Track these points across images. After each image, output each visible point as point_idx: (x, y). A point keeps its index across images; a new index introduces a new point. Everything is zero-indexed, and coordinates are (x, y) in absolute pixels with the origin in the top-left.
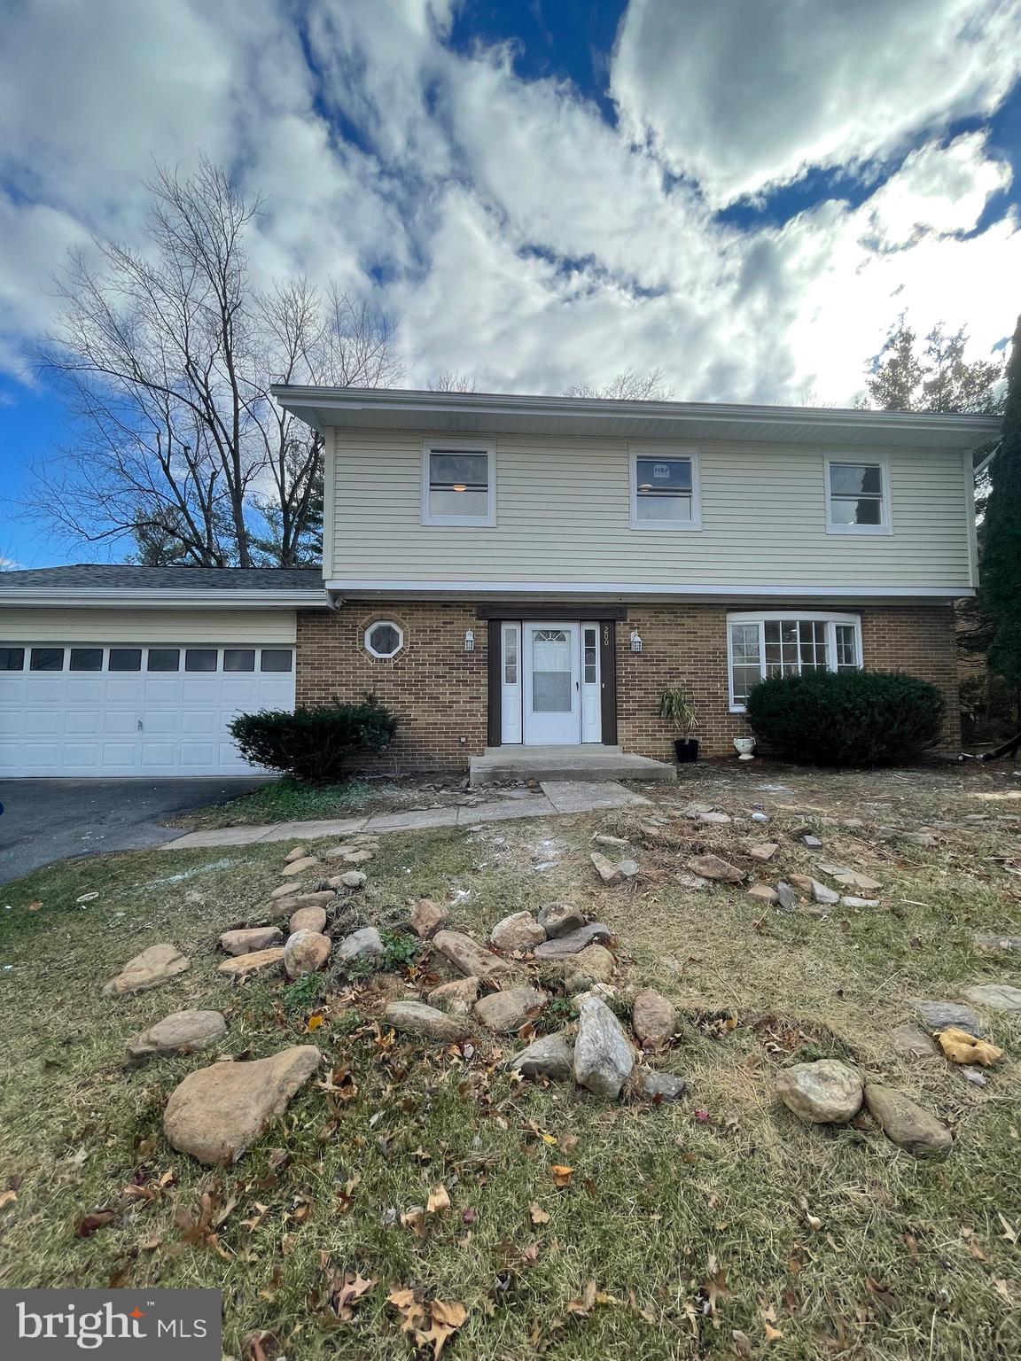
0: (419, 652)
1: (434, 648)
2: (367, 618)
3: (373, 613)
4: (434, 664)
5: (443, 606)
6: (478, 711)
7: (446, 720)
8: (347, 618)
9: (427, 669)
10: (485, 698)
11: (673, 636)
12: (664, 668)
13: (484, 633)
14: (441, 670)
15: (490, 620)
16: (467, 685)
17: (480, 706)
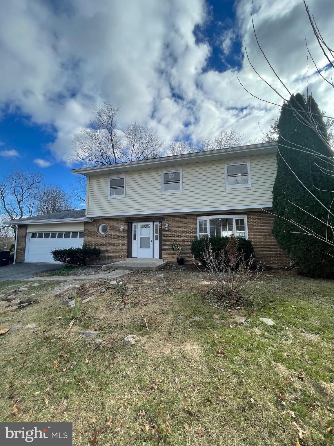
0: (111, 232)
1: (114, 231)
2: (99, 223)
3: (101, 222)
4: (114, 235)
5: (117, 219)
6: (124, 248)
7: (116, 250)
8: (95, 224)
9: (112, 237)
10: (126, 245)
11: (179, 225)
12: (176, 235)
13: (126, 226)
14: (116, 236)
15: (128, 223)
16: (122, 241)
17: (125, 247)
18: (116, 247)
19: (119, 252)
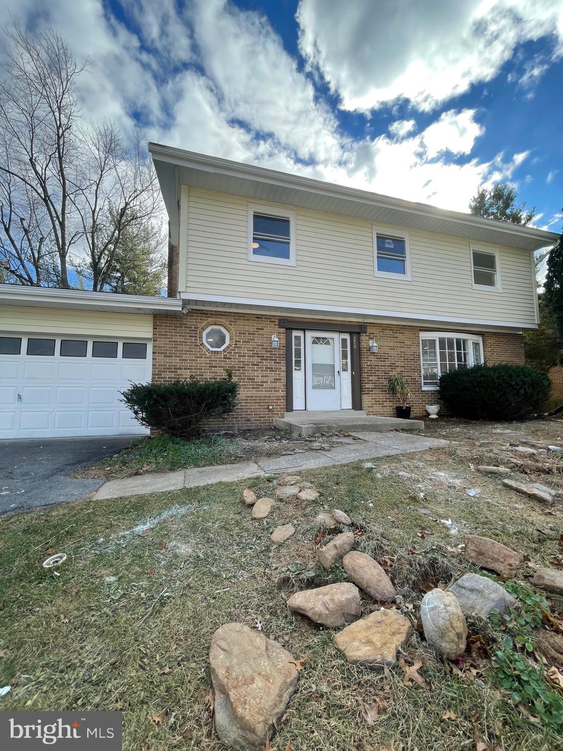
1: (251, 345)
4: (251, 356)
5: (257, 318)
6: (280, 388)
7: (259, 394)
8: (191, 322)
9: (246, 359)
10: (284, 380)
11: (392, 344)
12: (388, 363)
13: (283, 336)
14: (256, 360)
15: (287, 329)
16: (273, 371)
17: (281, 385)
18: (258, 386)
19: (266, 397)
